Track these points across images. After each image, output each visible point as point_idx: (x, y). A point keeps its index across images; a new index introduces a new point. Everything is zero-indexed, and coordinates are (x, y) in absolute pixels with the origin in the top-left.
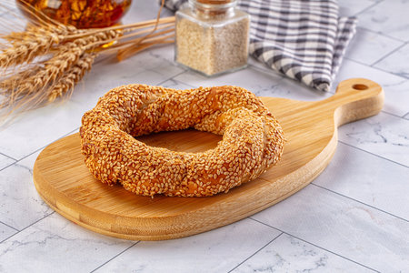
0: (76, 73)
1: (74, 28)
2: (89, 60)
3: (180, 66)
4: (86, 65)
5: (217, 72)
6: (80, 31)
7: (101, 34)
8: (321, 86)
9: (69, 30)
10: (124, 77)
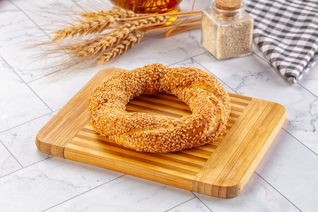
0: (125, 45)
1: (132, 12)
2: (139, 35)
3: (203, 48)
4: (134, 39)
5: (224, 57)
6: (138, 15)
7: (152, 18)
8: (290, 79)
9: (128, 14)
10: (160, 53)
